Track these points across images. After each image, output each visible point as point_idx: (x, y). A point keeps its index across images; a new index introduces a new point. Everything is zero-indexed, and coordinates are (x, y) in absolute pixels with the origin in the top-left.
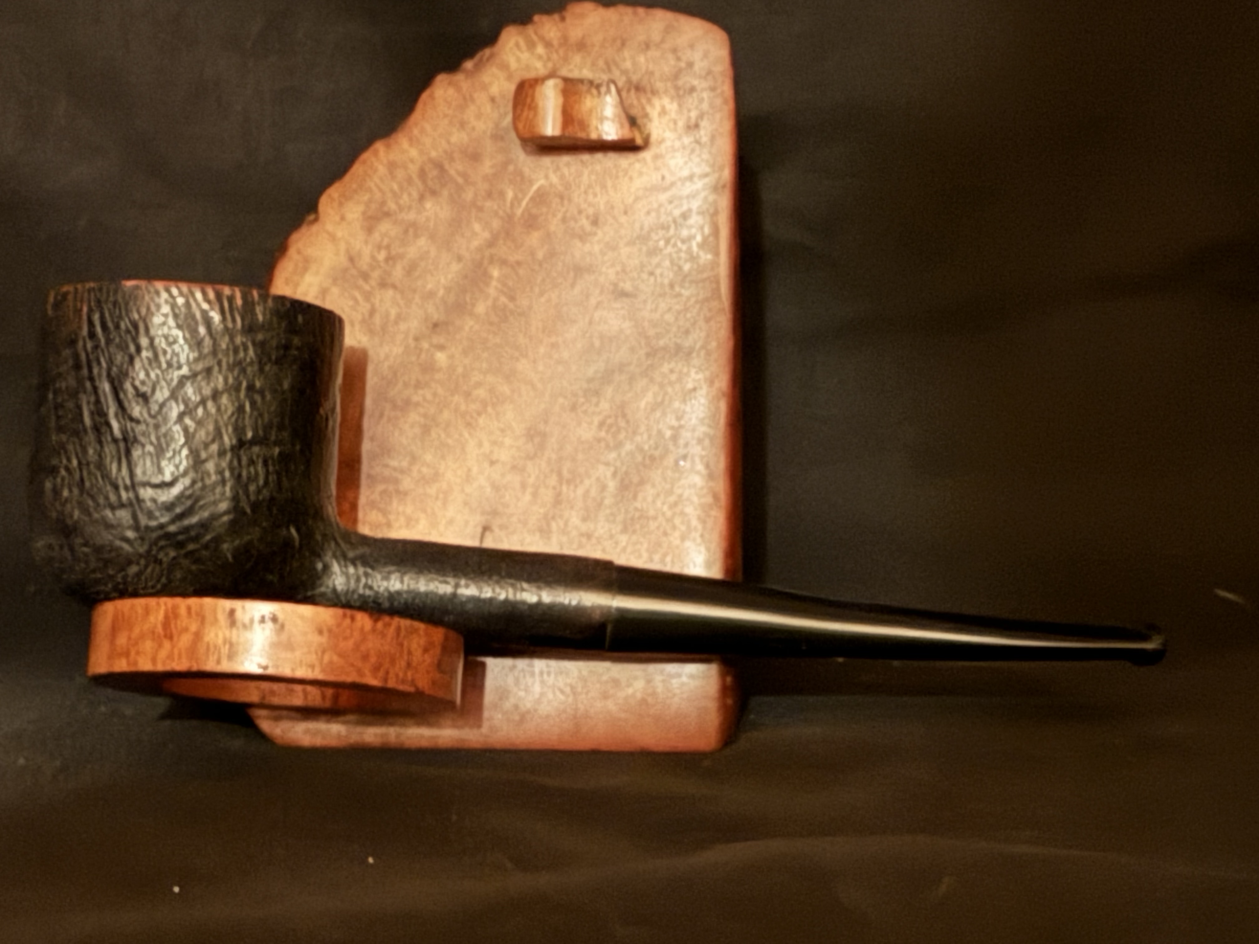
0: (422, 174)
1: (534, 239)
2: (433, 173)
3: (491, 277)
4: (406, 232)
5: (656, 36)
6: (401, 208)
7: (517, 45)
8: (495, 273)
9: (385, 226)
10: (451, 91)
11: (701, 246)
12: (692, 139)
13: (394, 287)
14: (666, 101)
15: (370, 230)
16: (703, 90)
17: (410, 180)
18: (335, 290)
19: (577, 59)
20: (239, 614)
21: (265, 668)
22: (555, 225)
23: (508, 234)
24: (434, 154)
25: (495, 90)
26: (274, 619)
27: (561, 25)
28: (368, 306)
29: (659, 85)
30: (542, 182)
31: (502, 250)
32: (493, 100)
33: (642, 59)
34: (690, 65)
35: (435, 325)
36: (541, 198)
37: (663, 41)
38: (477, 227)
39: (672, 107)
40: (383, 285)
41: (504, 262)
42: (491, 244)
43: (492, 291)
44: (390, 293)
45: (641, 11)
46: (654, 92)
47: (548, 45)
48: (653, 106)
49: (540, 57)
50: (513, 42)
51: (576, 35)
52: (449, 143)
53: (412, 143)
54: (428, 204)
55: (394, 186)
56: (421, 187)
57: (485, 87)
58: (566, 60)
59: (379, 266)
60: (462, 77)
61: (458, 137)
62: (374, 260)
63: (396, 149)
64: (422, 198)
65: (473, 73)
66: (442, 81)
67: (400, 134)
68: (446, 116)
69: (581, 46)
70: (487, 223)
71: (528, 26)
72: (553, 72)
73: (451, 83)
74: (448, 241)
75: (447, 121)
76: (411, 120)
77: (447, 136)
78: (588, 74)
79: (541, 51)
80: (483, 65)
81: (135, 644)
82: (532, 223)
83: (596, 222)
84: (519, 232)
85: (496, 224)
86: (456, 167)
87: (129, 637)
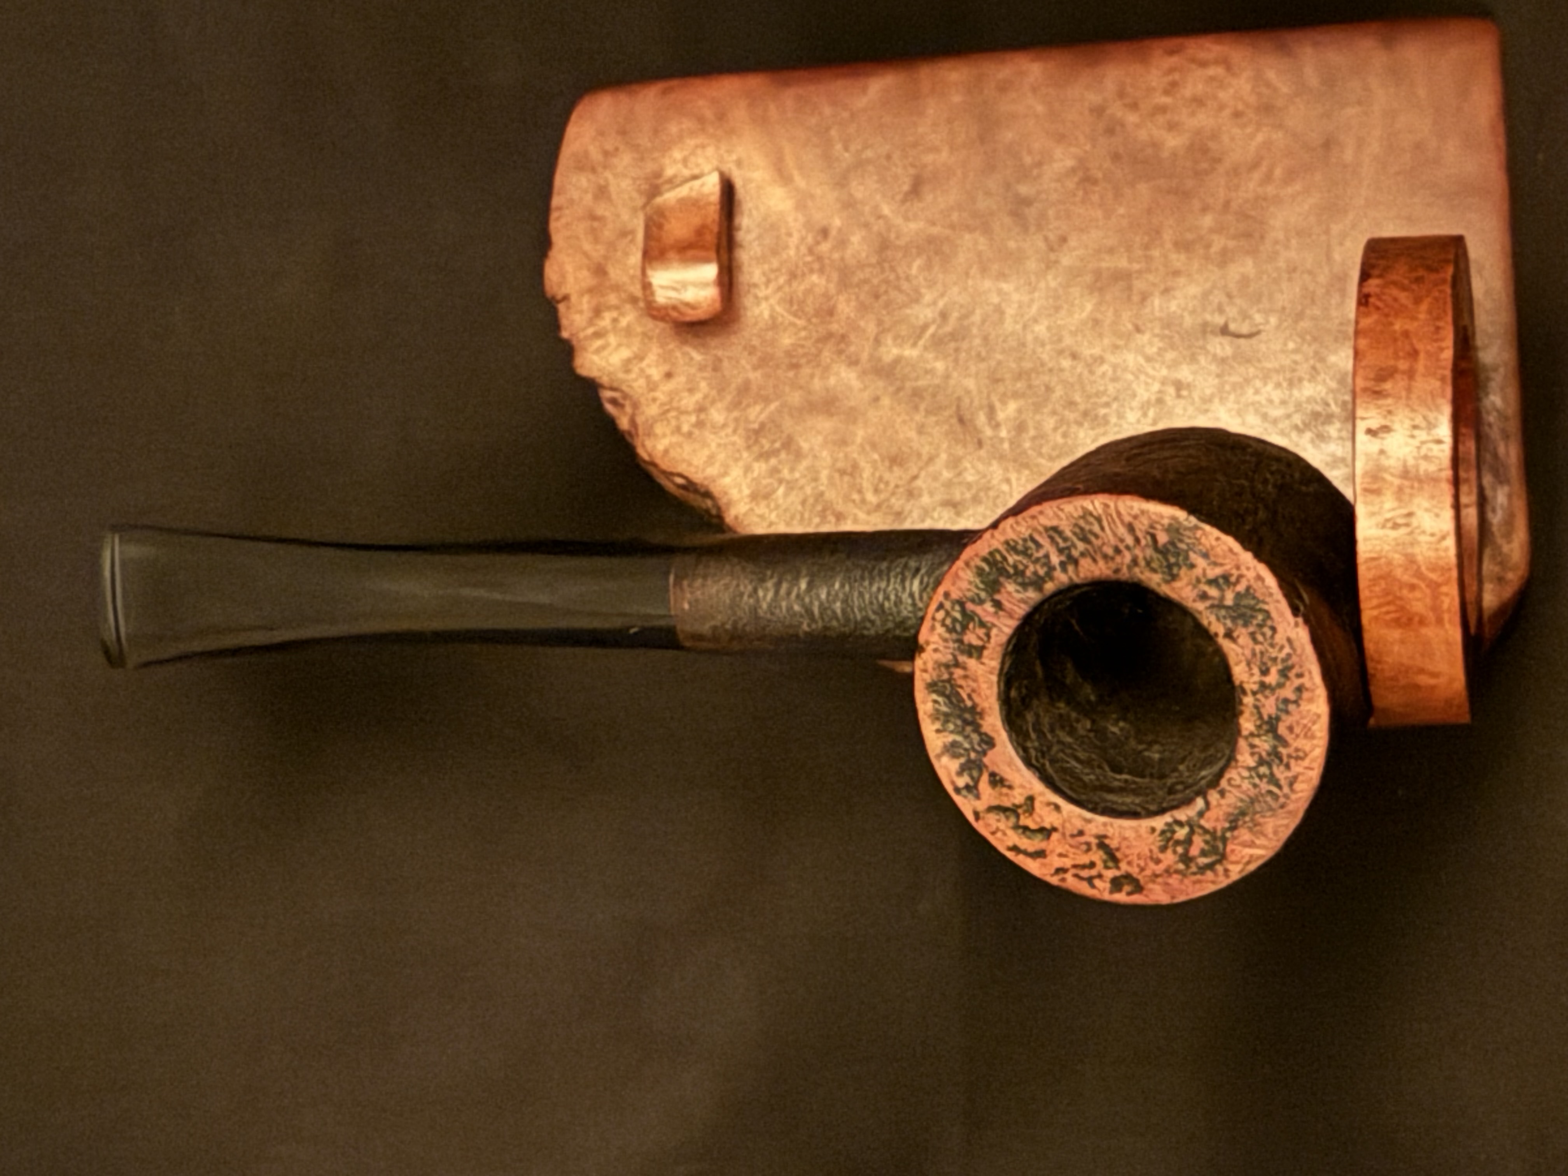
0: (764, 456)
1: (845, 308)
2: (764, 442)
3: (897, 359)
4: (843, 471)
5: (583, 180)
6: (811, 480)
7: (598, 351)
8: (890, 352)
9: (834, 498)
10: (658, 430)
12: (716, 125)
13: (913, 480)
14: (667, 161)
17: (774, 472)
19: (615, 274)
22: (829, 285)
23: (841, 339)
24: (741, 444)
25: (656, 373)
27: (574, 299)
29: (650, 167)
30: (773, 303)
31: (861, 346)
32: (669, 375)
33: (617, 195)
35: (961, 421)
36: (795, 305)
37: (593, 171)
38: (833, 380)
39: (676, 153)
40: (911, 493)
41: (877, 344)
43: (915, 354)
44: (921, 484)
45: (555, 202)
46: (657, 174)
47: (597, 312)
48: (676, 175)
49: (615, 320)
50: (595, 358)
51: (586, 278)
52: (724, 426)
53: (725, 474)
54: (805, 446)
55: (781, 491)
56: (783, 455)
57: (652, 386)
58: (617, 288)
59: (888, 500)
60: (640, 420)
61: (717, 415)
62: (878, 507)
63: (734, 494)
64: (799, 455)
65: (636, 406)
66: (643, 446)
67: (715, 490)
68: (690, 434)
69: (600, 271)
70: (826, 369)
71: (574, 342)
72: (634, 300)
73: (650, 434)
74: (852, 416)
75: (696, 432)
76: (697, 477)
77: (716, 429)
78: (635, 258)
79: (606, 320)
80: (626, 396)
81: (1419, 574)
82: (826, 311)
83: (824, 233)
84: (837, 326)
85: (828, 356)
86: (756, 413)
87: (1413, 587)
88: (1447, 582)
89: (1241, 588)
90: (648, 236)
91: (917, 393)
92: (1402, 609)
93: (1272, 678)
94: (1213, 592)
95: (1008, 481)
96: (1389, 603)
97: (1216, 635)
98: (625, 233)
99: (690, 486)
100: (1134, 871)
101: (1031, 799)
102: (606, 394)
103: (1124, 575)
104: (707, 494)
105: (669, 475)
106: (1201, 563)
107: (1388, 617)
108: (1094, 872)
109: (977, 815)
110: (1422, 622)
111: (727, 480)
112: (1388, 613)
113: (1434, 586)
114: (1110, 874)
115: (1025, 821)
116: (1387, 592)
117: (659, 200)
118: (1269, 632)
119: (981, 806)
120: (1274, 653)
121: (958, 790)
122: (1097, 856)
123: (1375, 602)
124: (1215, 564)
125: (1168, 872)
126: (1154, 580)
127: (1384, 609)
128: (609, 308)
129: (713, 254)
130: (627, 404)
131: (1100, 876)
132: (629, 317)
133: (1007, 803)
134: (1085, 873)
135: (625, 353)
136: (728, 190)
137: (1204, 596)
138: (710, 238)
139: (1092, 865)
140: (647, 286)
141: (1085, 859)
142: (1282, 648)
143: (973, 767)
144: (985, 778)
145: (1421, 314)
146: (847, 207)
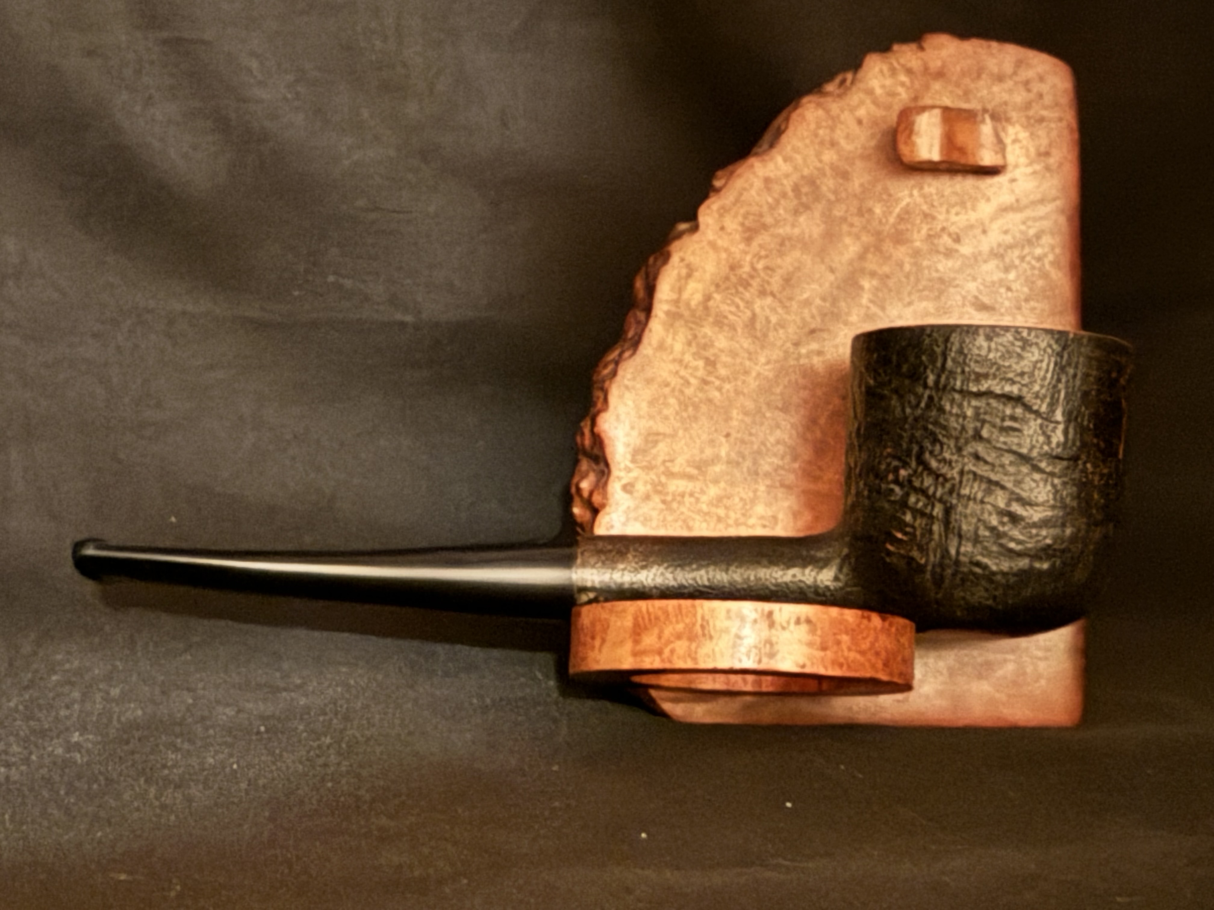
0: (796, 189)
1: (901, 253)
2: (807, 189)
3: (861, 288)
4: (782, 244)
5: (1008, 67)
6: (777, 222)
7: (881, 71)
8: (867, 284)
9: (763, 238)
10: (820, 112)
11: (1052, 263)
12: (1042, 164)
13: (773, 294)
14: (1018, 128)
15: (748, 240)
16: (1050, 120)
17: (784, 195)
18: (717, 297)
19: (937, 86)
20: (777, 616)
22: (918, 242)
23: (878, 249)
24: (806, 172)
25: (862, 112)
26: (808, 621)
27: (920, 54)
28: (749, 313)
29: (1014, 115)
30: (907, 200)
31: (872, 263)
32: (860, 122)
33: (996, 89)
34: (1040, 96)
35: (813, 331)
36: (905, 216)
37: (1015, 73)
38: (849, 241)
39: (1023, 135)
40: (763, 293)
41: (873, 274)
42: (862, 257)
43: (864, 301)
44: (769, 300)
45: (994, 44)
46: (1008, 120)
47: (909, 71)
48: (1006, 133)
49: (903, 84)
50: (877, 69)
51: (935, 64)
52: (821, 161)
53: (785, 160)
54: (802, 219)
55: (770, 200)
56: (795, 202)
57: (852, 110)
58: (927, 87)
59: (759, 275)
60: (829, 99)
61: (829, 156)
62: (754, 269)
63: (771, 166)
64: (796, 212)
65: (840, 96)
66: (810, 102)
67: (774, 151)
68: (816, 135)
69: (940, 75)
70: (858, 237)
71: (889, 55)
72: (916, 99)
73: (819, 105)
74: (822, 254)
75: (817, 141)
76: (784, 138)
77: (818, 155)
78: (947, 102)
79: (903, 78)
80: (848, 89)
81: (669, 642)
82: (899, 238)
83: (957, 239)
84: (888, 246)
85: (866, 238)
86: (828, 184)
87: (660, 637)
88: (663, 661)
90: (960, 111)
91: (835, 301)
92: (646, 628)
95: (768, 362)
96: (650, 620)
98: (967, 94)
99: (779, 133)
102: (849, 76)
104: (772, 146)
105: (787, 119)
107: (640, 619)
110: (636, 642)
111: (779, 159)
112: (643, 618)
113: (660, 652)
116: (657, 618)
117: (988, 120)
123: (651, 610)
127: (646, 617)
128: (912, 82)
129: (945, 158)
130: (841, 90)
132: (904, 95)
135: (879, 91)
136: (992, 171)
138: (955, 156)
140: (924, 109)
145: (853, 655)
146: (976, 258)
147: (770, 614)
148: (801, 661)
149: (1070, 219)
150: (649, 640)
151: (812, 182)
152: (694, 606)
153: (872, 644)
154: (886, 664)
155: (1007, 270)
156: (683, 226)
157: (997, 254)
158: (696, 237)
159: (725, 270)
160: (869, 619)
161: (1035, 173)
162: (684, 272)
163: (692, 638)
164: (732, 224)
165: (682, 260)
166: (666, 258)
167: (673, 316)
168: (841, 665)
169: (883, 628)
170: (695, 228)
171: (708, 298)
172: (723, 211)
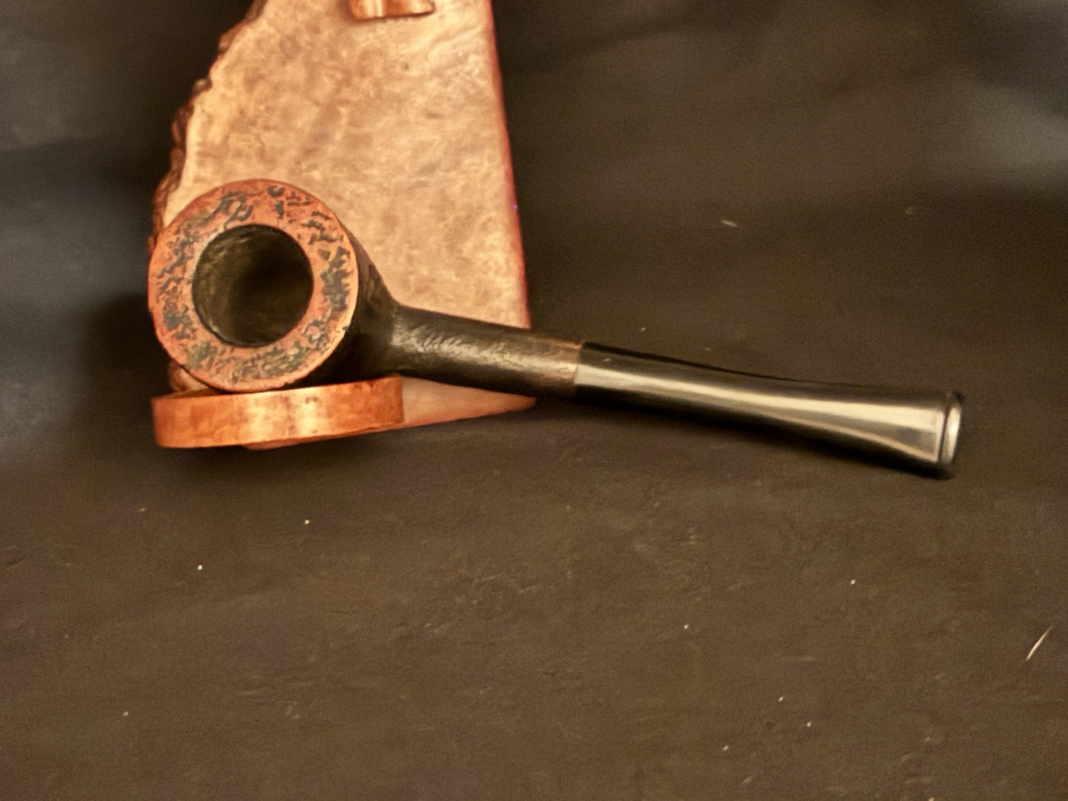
0: (281, 45)
1: (366, 84)
2: (289, 45)
3: (340, 114)
4: (276, 89)
6: (270, 72)
8: (343, 110)
9: (261, 87)
11: (479, 76)
13: (275, 128)
15: (251, 90)
17: (273, 51)
18: (233, 136)
21: (315, 432)
22: (377, 70)
23: (349, 83)
24: (287, 32)
28: (258, 144)
30: (365, 42)
31: (345, 94)
35: (307, 151)
36: (365, 55)
38: (326, 80)
40: (267, 128)
41: (347, 103)
42: (338, 91)
43: (343, 124)
44: (273, 133)
52: (296, 22)
53: (269, 23)
54: (288, 67)
55: (263, 57)
56: (282, 55)
59: (262, 115)
61: (302, 17)
62: (258, 111)
63: (260, 28)
70: (332, 76)
74: (307, 92)
77: (294, 17)
81: (217, 428)
82: (363, 73)
83: (406, 67)
84: (356, 80)
85: (339, 76)
86: (304, 39)
87: (210, 424)
89: (174, 332)
91: (322, 126)
92: (200, 418)
93: (173, 284)
94: (188, 331)
96: (202, 412)
97: (193, 311)
100: (269, 198)
101: (311, 242)
103: (229, 348)
104: (259, 13)
106: (189, 347)
107: (195, 412)
108: (290, 201)
109: (342, 239)
110: (195, 428)
111: (266, 23)
112: (197, 411)
113: (212, 435)
114: (283, 198)
115: (318, 233)
116: (207, 411)
118: (167, 308)
119: (338, 244)
120: (167, 297)
121: (348, 254)
122: (286, 208)
124: (182, 345)
125: (253, 195)
126: (216, 343)
127: (199, 409)
129: (387, 13)
131: (287, 198)
133: (324, 242)
134: (295, 200)
136: (424, 14)
137: (194, 331)
138: (394, 10)
139: (290, 204)
141: (292, 208)
142: (163, 299)
143: (338, 263)
144: (331, 258)
145: (353, 416)
146: (421, 79)
147: (286, 399)
148: (314, 428)
149: (488, 40)
150: (204, 426)
151: (292, 38)
152: (232, 400)
153: (366, 404)
154: (377, 416)
155: (446, 84)
156: (201, 83)
157: (437, 73)
158: (211, 91)
159: (236, 115)
160: (360, 388)
161: (458, 9)
162: (205, 119)
163: (234, 423)
164: (238, 79)
165: (203, 111)
166: (191, 111)
167: (203, 155)
168: (343, 426)
169: (372, 391)
170: (209, 85)
171: (226, 138)
172: (229, 70)
